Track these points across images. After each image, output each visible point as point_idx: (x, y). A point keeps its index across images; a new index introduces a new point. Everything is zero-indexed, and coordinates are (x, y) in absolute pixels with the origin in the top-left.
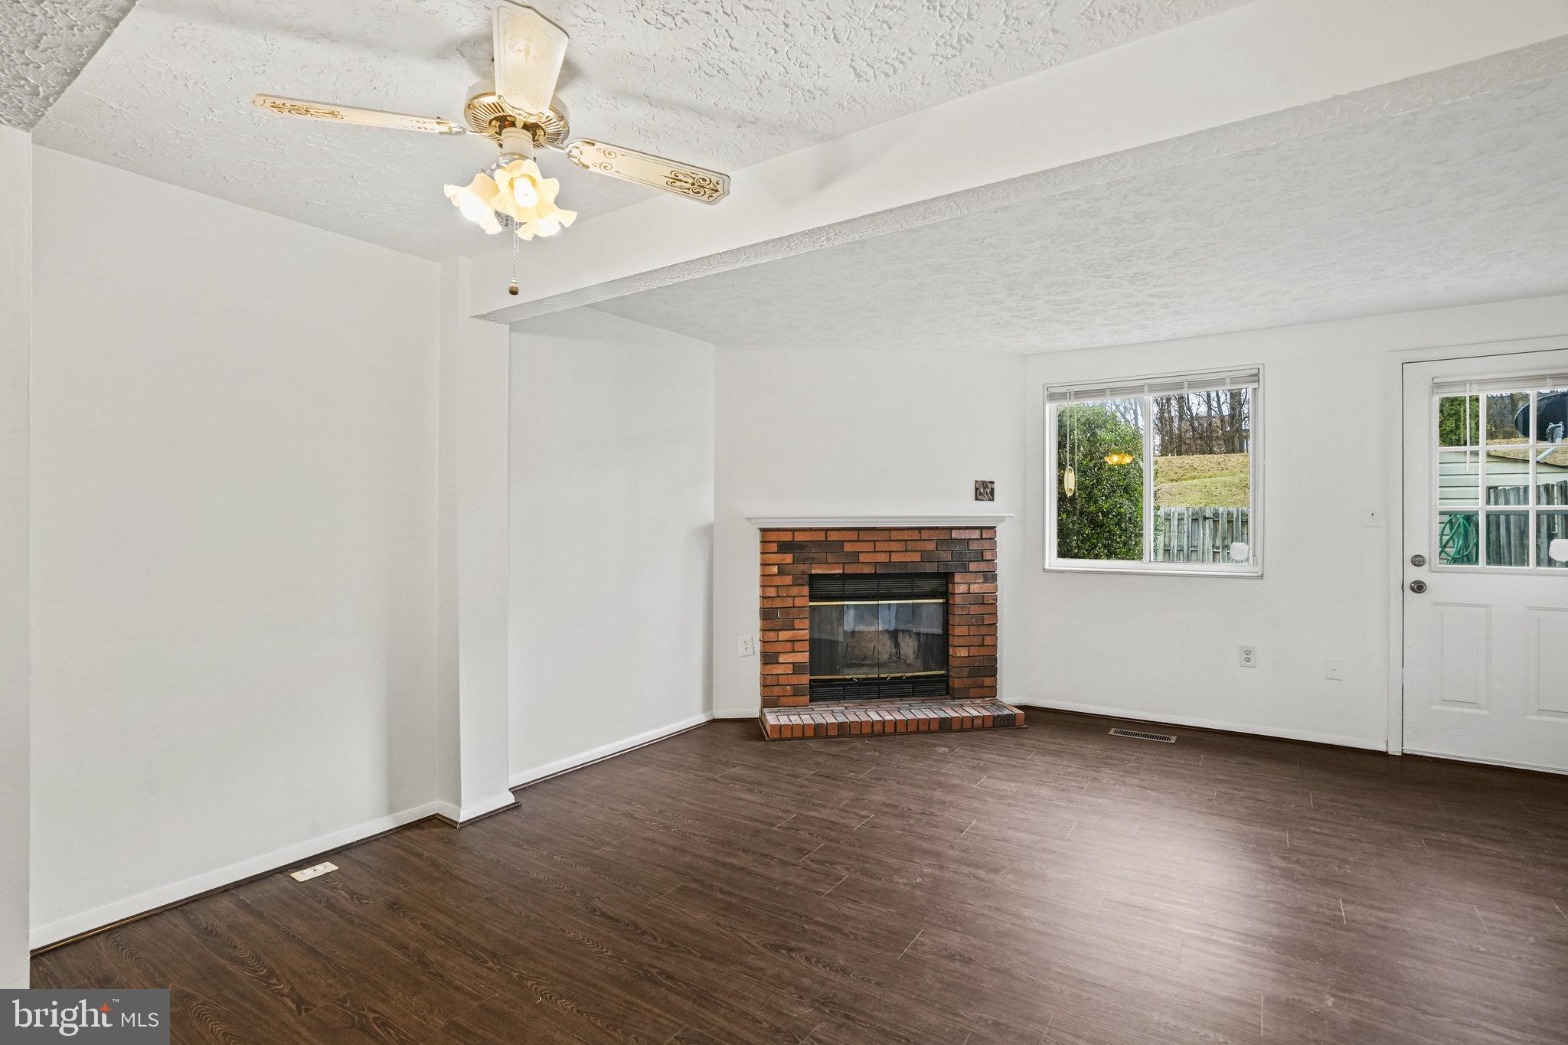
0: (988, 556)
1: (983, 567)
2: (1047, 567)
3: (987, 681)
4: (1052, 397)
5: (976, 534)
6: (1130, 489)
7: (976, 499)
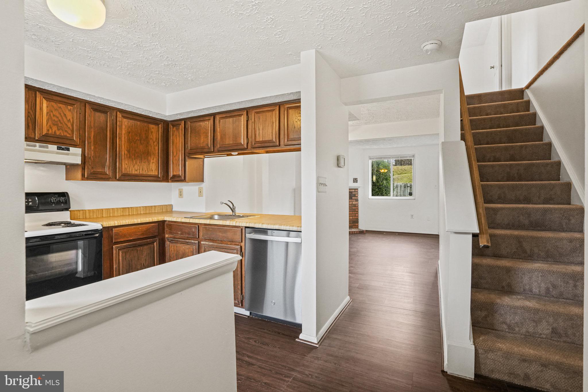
0: (356, 195)
1: (355, 198)
2: (369, 198)
3: (356, 224)
4: (370, 159)
5: (354, 191)
6: (387, 179)
7: (354, 182)
